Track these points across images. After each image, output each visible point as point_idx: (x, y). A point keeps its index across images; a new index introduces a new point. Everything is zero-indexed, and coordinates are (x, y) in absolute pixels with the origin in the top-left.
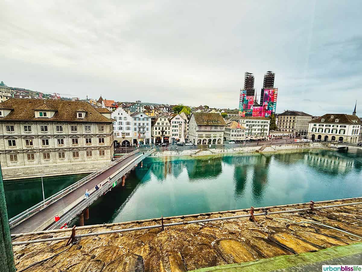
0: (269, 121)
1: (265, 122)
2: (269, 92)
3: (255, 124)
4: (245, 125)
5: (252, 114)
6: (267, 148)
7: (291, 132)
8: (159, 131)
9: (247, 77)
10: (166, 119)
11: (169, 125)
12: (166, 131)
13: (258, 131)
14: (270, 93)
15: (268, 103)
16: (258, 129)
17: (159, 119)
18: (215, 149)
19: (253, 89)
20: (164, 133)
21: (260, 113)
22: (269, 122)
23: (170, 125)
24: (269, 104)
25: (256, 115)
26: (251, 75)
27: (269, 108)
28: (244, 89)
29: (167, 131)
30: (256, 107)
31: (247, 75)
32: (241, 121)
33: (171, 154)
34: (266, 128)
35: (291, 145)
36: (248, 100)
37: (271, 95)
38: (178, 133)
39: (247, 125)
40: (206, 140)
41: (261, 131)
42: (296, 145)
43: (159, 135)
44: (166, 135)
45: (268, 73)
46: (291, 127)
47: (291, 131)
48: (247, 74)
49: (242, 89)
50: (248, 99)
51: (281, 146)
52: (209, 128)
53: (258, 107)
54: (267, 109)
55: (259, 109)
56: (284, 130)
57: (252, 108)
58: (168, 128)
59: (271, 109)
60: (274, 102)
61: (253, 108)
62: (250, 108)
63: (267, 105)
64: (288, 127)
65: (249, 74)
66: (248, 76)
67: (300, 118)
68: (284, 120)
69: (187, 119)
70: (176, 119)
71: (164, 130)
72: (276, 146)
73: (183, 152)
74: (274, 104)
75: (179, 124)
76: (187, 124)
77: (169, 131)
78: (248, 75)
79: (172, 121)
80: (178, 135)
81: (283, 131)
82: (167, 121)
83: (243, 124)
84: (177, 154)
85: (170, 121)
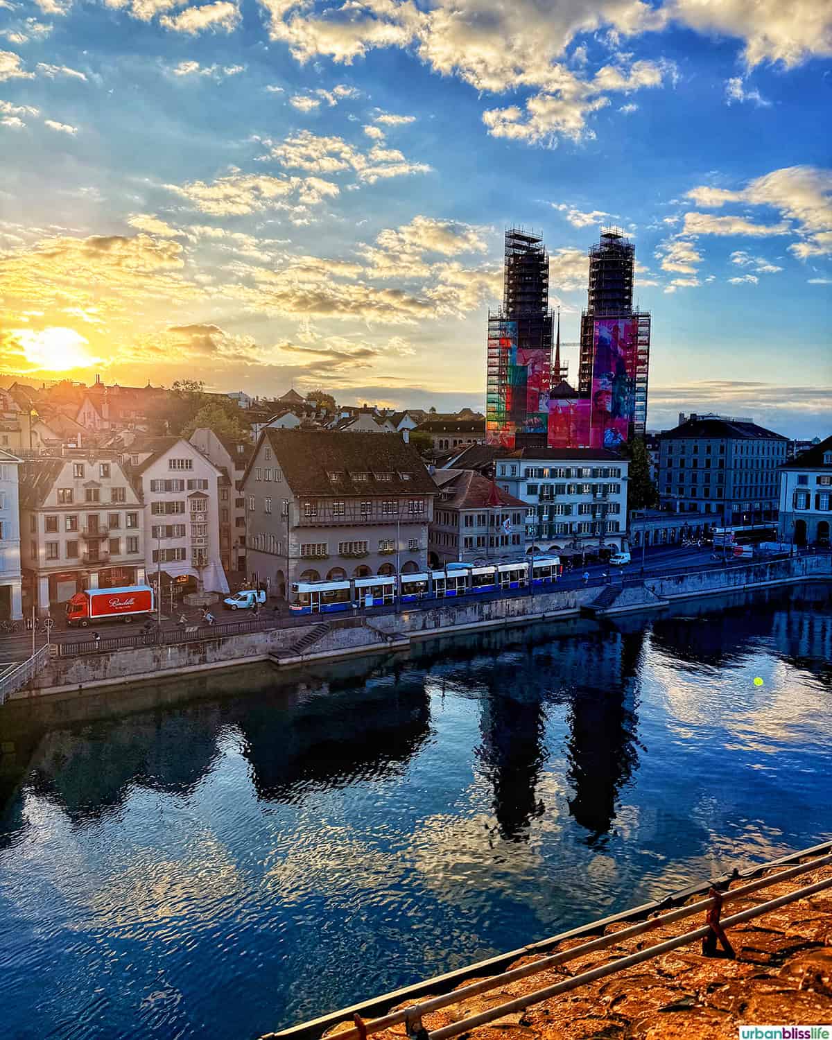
0: (624, 467)
1: (606, 474)
2: (616, 329)
3: (568, 482)
4: (523, 488)
5: (546, 434)
6: (629, 593)
7: (715, 515)
8: (73, 536)
9: (515, 256)
10: (115, 468)
11: (131, 497)
12: (113, 534)
13: (580, 513)
14: (621, 335)
15: (614, 381)
16: (580, 507)
17: (69, 468)
18: (392, 616)
19: (546, 313)
20: (104, 547)
21: (581, 431)
22: (624, 473)
23: (136, 501)
24: (617, 387)
25: (565, 438)
26: (533, 245)
27: (617, 406)
28: (504, 317)
29: (122, 533)
30: (563, 403)
31: (515, 246)
32: (503, 467)
33: (155, 665)
34: (612, 498)
35: (723, 575)
36: (524, 369)
37: (622, 347)
38: (184, 542)
39: (532, 490)
40: (342, 570)
41: (594, 517)
42: (741, 571)
43: (73, 562)
44: (114, 558)
45: (607, 240)
46: (714, 492)
47: (714, 509)
48: (517, 241)
49: (496, 314)
50: (526, 361)
51: (681, 579)
52: (358, 511)
53: (574, 401)
54: (609, 408)
55: (575, 411)
56: (687, 503)
57: (543, 407)
58: (124, 520)
59: (625, 412)
60: (638, 376)
61: (547, 404)
62: (536, 406)
63: (608, 393)
64: (700, 493)
65: (525, 243)
66: (517, 251)
67: (745, 452)
68: (683, 462)
69: (232, 467)
70: (173, 464)
71: (102, 531)
72: (665, 583)
73: (224, 648)
74: (638, 385)
75: (187, 492)
76: (234, 494)
77: (133, 533)
78: (520, 247)
79: (147, 478)
80: (189, 553)
81: (682, 509)
82: (119, 479)
83: (512, 486)
84: (190, 664)
85: (136, 480)
